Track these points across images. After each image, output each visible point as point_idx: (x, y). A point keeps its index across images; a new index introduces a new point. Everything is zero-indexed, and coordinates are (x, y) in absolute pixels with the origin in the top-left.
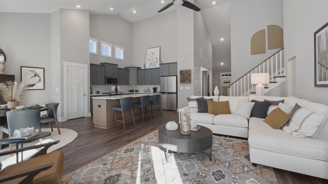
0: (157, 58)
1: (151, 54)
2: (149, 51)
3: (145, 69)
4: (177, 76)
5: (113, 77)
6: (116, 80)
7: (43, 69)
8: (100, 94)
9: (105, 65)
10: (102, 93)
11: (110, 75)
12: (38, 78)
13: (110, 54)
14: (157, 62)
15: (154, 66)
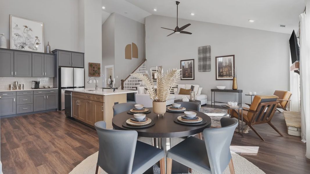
1: (22, 27)
3: (9, 50)
4: (84, 68)
14: (38, 43)
15: (33, 48)
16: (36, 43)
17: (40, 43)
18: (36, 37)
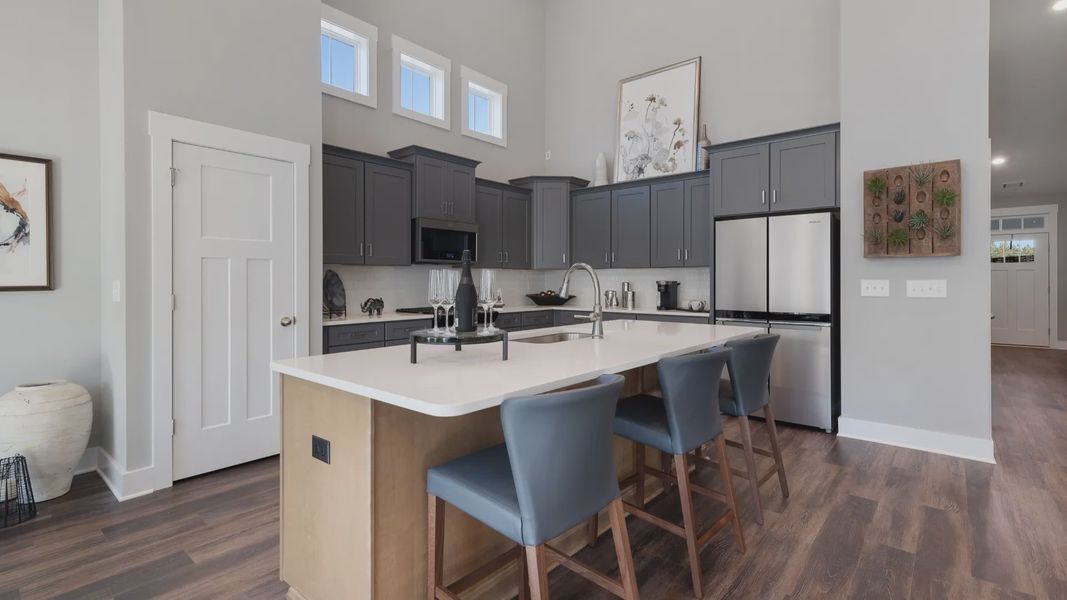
0: (678, 123)
1: (642, 106)
2: (634, 92)
3: (611, 187)
4: (835, 213)
5: (450, 226)
6: (466, 237)
7: (42, 167)
8: (389, 315)
9: (411, 160)
10: (399, 311)
11: (434, 215)
12: (13, 221)
13: (437, 110)
14: (678, 145)
15: (664, 166)
16: (675, 141)
17: (686, 139)
18: (676, 123)
